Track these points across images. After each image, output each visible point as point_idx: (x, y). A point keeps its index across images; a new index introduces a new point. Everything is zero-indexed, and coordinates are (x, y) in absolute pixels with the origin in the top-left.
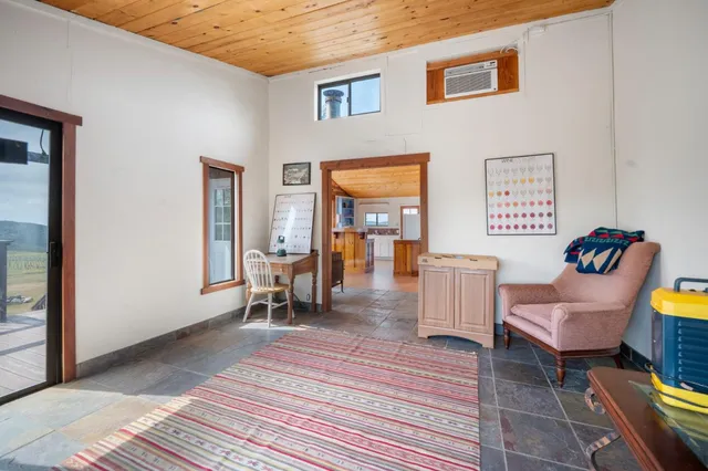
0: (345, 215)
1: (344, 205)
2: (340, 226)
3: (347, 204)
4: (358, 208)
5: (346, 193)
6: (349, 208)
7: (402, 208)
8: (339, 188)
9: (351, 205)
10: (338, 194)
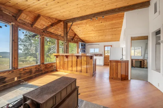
0: (82, 49)
1: (82, 45)
2: (80, 53)
3: (83, 45)
4: (87, 46)
5: (83, 41)
6: (84, 47)
7: (105, 46)
8: (80, 39)
9: (85, 45)
10: (79, 41)
